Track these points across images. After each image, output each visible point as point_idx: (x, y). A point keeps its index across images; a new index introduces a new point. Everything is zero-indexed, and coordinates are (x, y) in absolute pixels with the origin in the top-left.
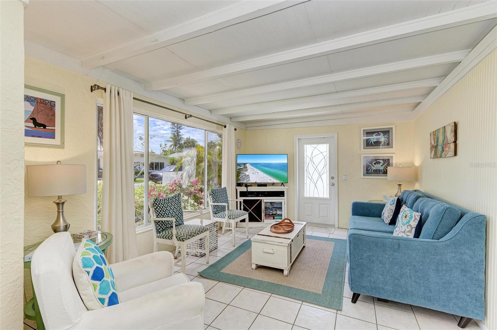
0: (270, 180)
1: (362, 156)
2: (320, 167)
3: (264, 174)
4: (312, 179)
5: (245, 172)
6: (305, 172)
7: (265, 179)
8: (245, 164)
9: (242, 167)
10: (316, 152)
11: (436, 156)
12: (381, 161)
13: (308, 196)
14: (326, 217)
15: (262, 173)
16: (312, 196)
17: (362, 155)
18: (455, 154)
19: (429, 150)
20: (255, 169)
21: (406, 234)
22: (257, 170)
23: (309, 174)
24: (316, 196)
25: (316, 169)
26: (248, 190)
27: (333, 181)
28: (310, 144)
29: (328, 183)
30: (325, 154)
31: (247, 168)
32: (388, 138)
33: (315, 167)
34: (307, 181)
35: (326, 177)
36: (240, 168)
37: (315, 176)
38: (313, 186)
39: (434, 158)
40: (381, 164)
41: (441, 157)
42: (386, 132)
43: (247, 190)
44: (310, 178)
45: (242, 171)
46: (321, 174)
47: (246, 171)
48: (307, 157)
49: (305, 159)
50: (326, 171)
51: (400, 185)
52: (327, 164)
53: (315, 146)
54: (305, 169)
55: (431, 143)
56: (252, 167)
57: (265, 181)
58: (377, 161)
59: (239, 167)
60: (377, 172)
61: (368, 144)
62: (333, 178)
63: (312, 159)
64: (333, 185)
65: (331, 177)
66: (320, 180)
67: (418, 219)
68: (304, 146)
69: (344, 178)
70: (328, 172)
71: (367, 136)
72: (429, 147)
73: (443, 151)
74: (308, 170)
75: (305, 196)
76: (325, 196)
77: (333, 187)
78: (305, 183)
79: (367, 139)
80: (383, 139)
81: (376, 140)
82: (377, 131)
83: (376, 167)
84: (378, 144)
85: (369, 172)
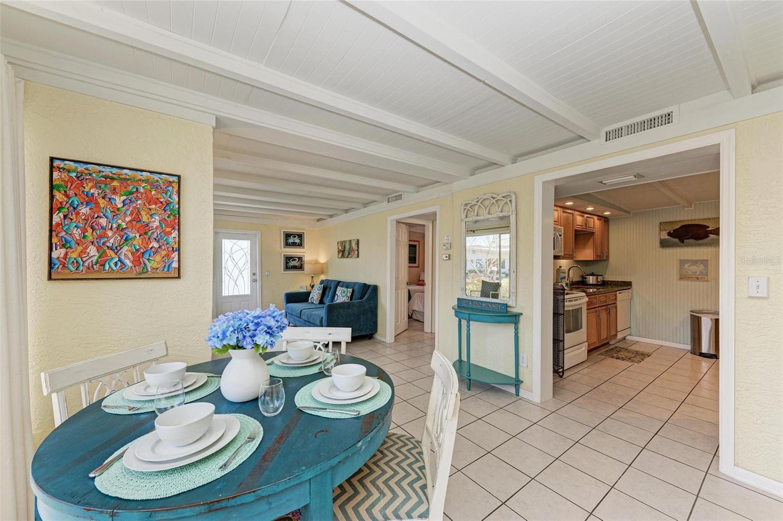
1: (283, 254)
2: (241, 264)
6: (223, 269)
10: (236, 248)
11: (343, 256)
12: (296, 259)
13: (227, 294)
16: (231, 294)
18: (358, 257)
19: (337, 253)
23: (228, 272)
24: (236, 293)
25: (236, 266)
27: (254, 277)
28: (229, 239)
29: (249, 279)
30: (246, 250)
32: (301, 240)
33: (235, 264)
34: (225, 279)
35: (247, 274)
37: (236, 273)
38: (232, 283)
39: (341, 257)
40: (297, 261)
41: (347, 257)
42: (300, 236)
44: (230, 275)
46: (242, 270)
48: (226, 253)
49: (223, 255)
50: (247, 268)
51: (313, 277)
52: (247, 261)
53: (235, 241)
54: (223, 266)
55: (338, 248)
60: (294, 268)
61: (287, 244)
62: (254, 274)
63: (231, 255)
64: (255, 281)
65: (252, 274)
66: (241, 277)
67: (351, 291)
68: (222, 241)
69: (267, 273)
70: (249, 269)
71: (286, 238)
72: (337, 251)
73: (349, 254)
74: (226, 267)
75: (223, 295)
76: (246, 293)
77: (254, 283)
78: (223, 280)
79: (286, 240)
80: (297, 241)
81: (292, 241)
82: (294, 234)
83: (292, 263)
84: (294, 244)
85: (287, 268)
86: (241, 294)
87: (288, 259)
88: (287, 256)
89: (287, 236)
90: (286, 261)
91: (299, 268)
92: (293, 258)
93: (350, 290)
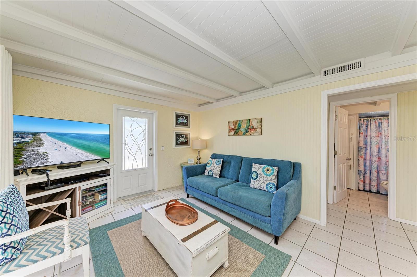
0: (87, 156)
2: (139, 140)
3: (77, 150)
4: (131, 152)
5: (37, 148)
6: (123, 145)
7: (80, 157)
8: (35, 134)
9: (28, 140)
10: (135, 125)
11: (236, 134)
12: (184, 136)
13: (126, 169)
14: (144, 185)
15: (74, 148)
16: (130, 168)
17: (174, 131)
18: (261, 134)
19: (228, 131)
20: (60, 143)
21: (273, 181)
22: (64, 143)
23: (127, 147)
24: (135, 167)
25: (136, 141)
26: (51, 179)
27: (151, 152)
28: (129, 116)
29: (146, 154)
30: (144, 128)
31: (41, 140)
32: (187, 121)
33: (134, 140)
34: (125, 154)
35: (145, 149)
36: (23, 140)
37: (135, 148)
38: (131, 158)
39: (233, 135)
40: (184, 138)
41: (244, 135)
42: (187, 117)
43: (48, 179)
44: (129, 150)
45: (28, 146)
46: (140, 146)
47: (41, 145)
48: (126, 130)
49: (123, 131)
50: (144, 143)
51: (199, 151)
52: (145, 137)
53: (134, 119)
54: (124, 142)
55: (229, 127)
56: (53, 140)
57: (78, 158)
58: (183, 136)
59: (19, 140)
60: (182, 143)
62: (151, 149)
63: (131, 132)
64: (151, 155)
65: (149, 148)
66: (139, 152)
67: (277, 170)
68: (122, 118)
69: (162, 148)
70: (146, 144)
71: (177, 119)
72: (227, 129)
73: (247, 131)
74: (126, 143)
75: (123, 169)
76: (144, 166)
77: (151, 157)
78: (123, 156)
79: (177, 120)
80: (185, 121)
81: (181, 121)
82: (183, 116)
83: (182, 140)
84: (182, 124)
85: (178, 143)
86: (139, 167)
87: (178, 136)
88: (178, 134)
89: (178, 116)
90: (177, 137)
91: (185, 144)
92: (182, 135)
93: (276, 168)
